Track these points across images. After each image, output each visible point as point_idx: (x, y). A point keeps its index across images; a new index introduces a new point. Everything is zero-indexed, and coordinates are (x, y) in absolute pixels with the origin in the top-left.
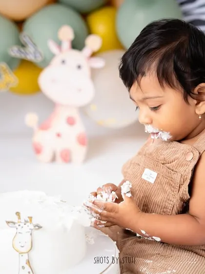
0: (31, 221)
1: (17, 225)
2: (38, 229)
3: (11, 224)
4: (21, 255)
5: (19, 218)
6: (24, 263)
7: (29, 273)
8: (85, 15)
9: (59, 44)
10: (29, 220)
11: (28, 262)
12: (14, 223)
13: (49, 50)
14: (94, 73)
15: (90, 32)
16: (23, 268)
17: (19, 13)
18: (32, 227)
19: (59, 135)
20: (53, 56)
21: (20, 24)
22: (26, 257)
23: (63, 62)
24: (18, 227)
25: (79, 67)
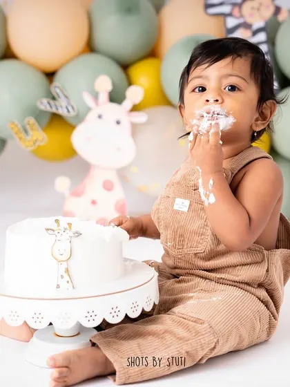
0: (70, 228)
1: (56, 232)
2: (78, 236)
3: (50, 232)
4: (60, 263)
5: (59, 226)
6: (62, 272)
7: (68, 282)
8: (125, 67)
9: (96, 96)
10: (68, 228)
11: (67, 271)
12: (54, 231)
13: (84, 103)
14: (135, 128)
15: (130, 83)
16: (62, 277)
17: (49, 63)
18: (72, 235)
19: (94, 202)
20: (89, 109)
21: (50, 75)
22: (64, 265)
23: (100, 117)
24: (57, 234)
25: (118, 123)
